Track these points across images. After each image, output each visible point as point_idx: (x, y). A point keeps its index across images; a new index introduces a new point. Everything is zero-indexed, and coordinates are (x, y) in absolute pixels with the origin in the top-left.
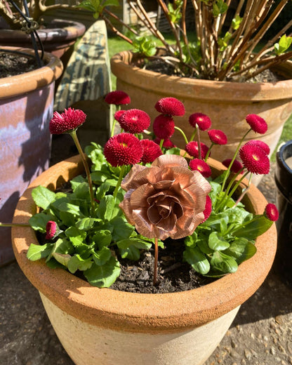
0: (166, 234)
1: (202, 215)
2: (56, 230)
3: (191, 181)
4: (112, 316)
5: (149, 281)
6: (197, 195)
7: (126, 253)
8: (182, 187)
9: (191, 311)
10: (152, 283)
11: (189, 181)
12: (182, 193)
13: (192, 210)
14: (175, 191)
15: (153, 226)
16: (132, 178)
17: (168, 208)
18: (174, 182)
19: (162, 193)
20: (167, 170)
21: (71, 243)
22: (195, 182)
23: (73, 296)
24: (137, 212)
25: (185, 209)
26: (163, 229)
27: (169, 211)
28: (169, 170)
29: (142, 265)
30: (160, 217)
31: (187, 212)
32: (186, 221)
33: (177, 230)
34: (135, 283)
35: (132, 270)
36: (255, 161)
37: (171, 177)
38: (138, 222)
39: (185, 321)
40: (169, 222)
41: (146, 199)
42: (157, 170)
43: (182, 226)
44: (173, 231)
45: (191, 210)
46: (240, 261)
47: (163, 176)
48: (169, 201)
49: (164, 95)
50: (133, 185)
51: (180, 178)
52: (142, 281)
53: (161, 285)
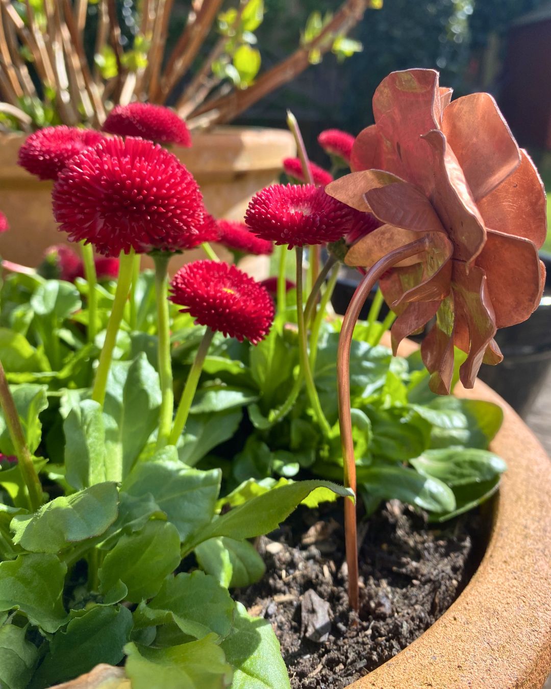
35: (268, 616)
53: (379, 604)
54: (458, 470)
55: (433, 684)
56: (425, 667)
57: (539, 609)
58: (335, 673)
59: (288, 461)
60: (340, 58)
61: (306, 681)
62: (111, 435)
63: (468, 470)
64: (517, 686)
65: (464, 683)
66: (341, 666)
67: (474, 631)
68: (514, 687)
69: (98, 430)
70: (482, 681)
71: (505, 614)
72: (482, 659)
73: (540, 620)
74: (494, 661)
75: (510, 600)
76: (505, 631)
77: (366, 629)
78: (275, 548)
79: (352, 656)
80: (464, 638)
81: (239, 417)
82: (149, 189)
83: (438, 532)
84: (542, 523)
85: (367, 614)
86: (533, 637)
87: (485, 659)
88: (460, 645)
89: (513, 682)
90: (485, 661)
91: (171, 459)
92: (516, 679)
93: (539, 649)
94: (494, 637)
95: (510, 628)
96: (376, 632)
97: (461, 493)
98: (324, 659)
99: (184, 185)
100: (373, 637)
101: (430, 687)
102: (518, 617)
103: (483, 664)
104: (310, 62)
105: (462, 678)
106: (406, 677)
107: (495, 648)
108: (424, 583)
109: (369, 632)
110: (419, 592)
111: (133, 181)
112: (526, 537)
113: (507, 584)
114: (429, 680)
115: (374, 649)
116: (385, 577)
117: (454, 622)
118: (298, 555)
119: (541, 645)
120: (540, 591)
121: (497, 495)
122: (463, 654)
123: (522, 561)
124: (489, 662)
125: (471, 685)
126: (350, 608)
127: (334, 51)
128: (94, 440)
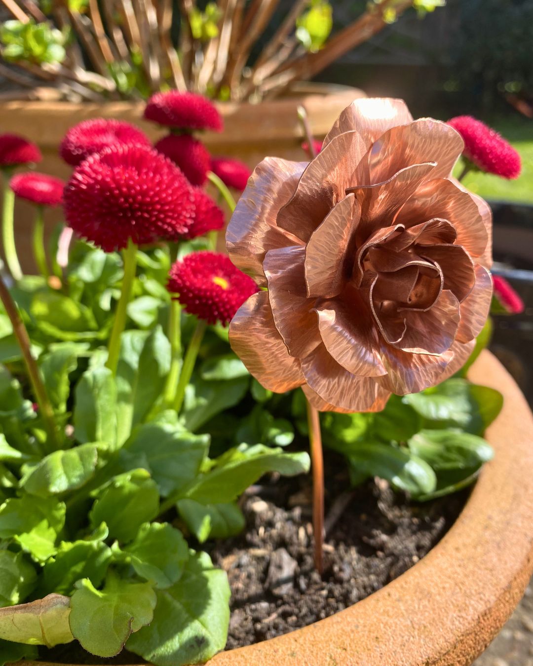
5: (307, 574)
7: (207, 520)
10: (316, 576)
21: (27, 557)
26: (425, 353)
29: (256, 540)
34: (268, 595)
35: (239, 566)
52: (286, 581)
53: (341, 570)
54: (446, 454)
55: (348, 649)
56: (346, 633)
57: (473, 597)
58: (286, 622)
59: (284, 431)
60: (421, 14)
61: (259, 626)
62: (122, 397)
63: (454, 456)
64: (427, 664)
65: (377, 653)
66: (294, 618)
67: (403, 608)
68: (423, 663)
69: (108, 393)
70: (393, 654)
71: (438, 598)
72: (400, 635)
73: (470, 608)
74: (412, 639)
75: (447, 585)
76: (431, 612)
77: (323, 589)
78: (260, 506)
79: (304, 610)
80: (391, 613)
81: (245, 386)
82: (134, 198)
83: (416, 510)
84: (508, 516)
85: (329, 576)
86: (457, 623)
87: (403, 634)
88: (385, 619)
89: (423, 660)
90: (403, 637)
91: (169, 422)
92: (427, 657)
93: (460, 634)
94: (419, 616)
95: (437, 611)
96: (331, 594)
97: (443, 477)
98: (280, 610)
99: (170, 191)
100: (327, 597)
101: (344, 651)
102: (449, 602)
103: (400, 639)
104: (385, 21)
105: (376, 648)
106: (327, 638)
107: (417, 627)
108: (387, 556)
109: (325, 592)
110: (380, 563)
111: (120, 191)
112: (486, 528)
113: (450, 569)
114: (345, 645)
115: (324, 608)
116: (355, 544)
117: (387, 597)
118: (280, 515)
119: (462, 630)
120: (480, 581)
121: (475, 482)
122: (384, 627)
123: (473, 550)
124: (406, 638)
125: (382, 656)
126: (312, 569)
127: (415, 5)
128: (105, 401)
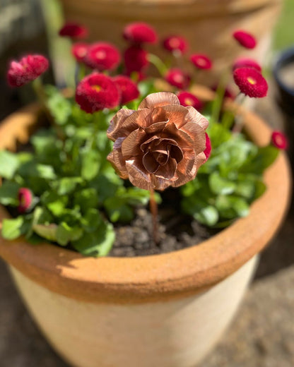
0: (166, 182)
1: (202, 155)
2: (31, 200)
3: (186, 119)
4: (116, 288)
5: (150, 243)
6: (195, 134)
8: (177, 126)
9: (205, 267)
11: (184, 119)
12: (179, 134)
13: (192, 151)
14: (170, 133)
15: (151, 175)
16: (118, 125)
17: (165, 152)
18: (168, 123)
19: (155, 137)
20: (158, 110)
22: (190, 119)
23: (67, 272)
24: (130, 162)
25: (184, 152)
26: (163, 178)
27: (167, 155)
28: (160, 110)
30: (158, 164)
31: (186, 154)
32: (187, 164)
33: (178, 176)
34: (133, 246)
36: (252, 86)
37: (163, 117)
38: (133, 174)
39: (201, 280)
40: (167, 168)
41: (138, 146)
42: (146, 112)
43: (183, 171)
44: (175, 178)
45: (190, 152)
46: (250, 201)
47: (153, 117)
48: (165, 145)
49: (128, 20)
50: (121, 133)
51: (174, 117)
